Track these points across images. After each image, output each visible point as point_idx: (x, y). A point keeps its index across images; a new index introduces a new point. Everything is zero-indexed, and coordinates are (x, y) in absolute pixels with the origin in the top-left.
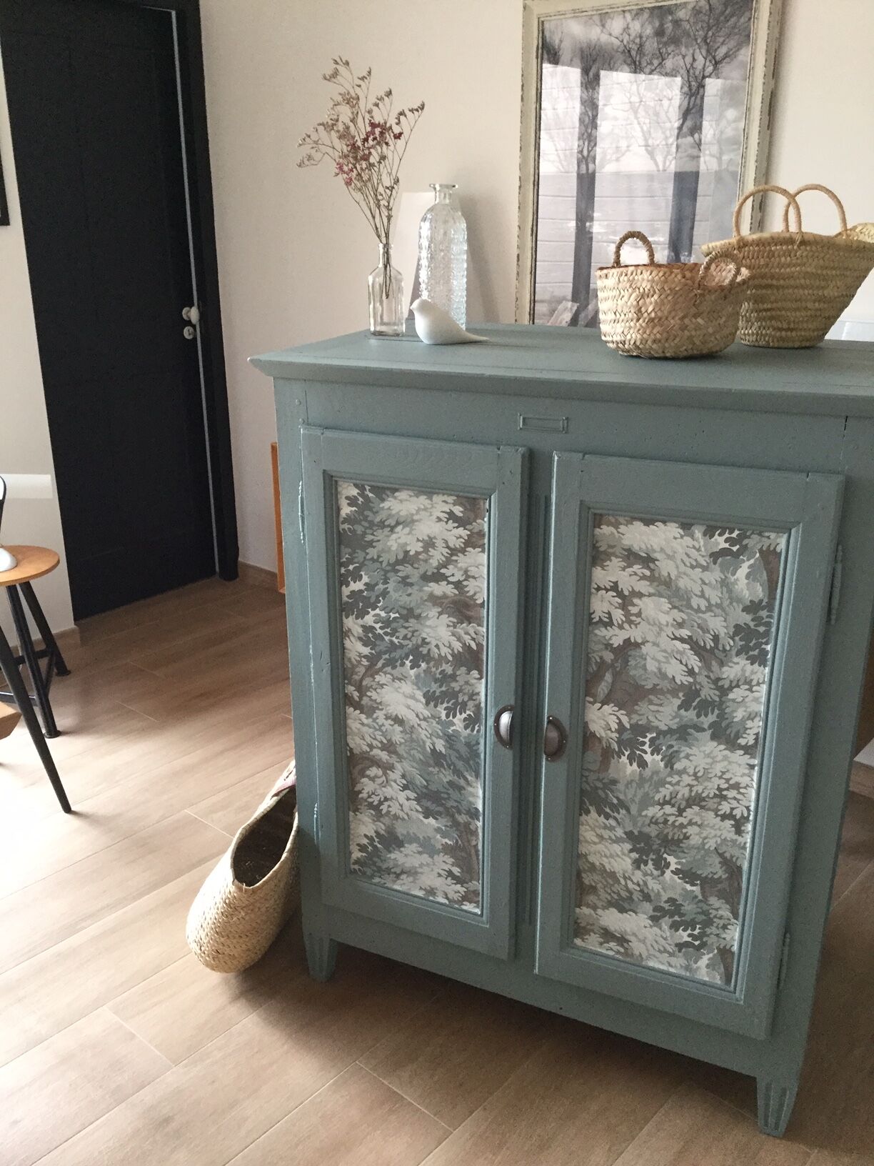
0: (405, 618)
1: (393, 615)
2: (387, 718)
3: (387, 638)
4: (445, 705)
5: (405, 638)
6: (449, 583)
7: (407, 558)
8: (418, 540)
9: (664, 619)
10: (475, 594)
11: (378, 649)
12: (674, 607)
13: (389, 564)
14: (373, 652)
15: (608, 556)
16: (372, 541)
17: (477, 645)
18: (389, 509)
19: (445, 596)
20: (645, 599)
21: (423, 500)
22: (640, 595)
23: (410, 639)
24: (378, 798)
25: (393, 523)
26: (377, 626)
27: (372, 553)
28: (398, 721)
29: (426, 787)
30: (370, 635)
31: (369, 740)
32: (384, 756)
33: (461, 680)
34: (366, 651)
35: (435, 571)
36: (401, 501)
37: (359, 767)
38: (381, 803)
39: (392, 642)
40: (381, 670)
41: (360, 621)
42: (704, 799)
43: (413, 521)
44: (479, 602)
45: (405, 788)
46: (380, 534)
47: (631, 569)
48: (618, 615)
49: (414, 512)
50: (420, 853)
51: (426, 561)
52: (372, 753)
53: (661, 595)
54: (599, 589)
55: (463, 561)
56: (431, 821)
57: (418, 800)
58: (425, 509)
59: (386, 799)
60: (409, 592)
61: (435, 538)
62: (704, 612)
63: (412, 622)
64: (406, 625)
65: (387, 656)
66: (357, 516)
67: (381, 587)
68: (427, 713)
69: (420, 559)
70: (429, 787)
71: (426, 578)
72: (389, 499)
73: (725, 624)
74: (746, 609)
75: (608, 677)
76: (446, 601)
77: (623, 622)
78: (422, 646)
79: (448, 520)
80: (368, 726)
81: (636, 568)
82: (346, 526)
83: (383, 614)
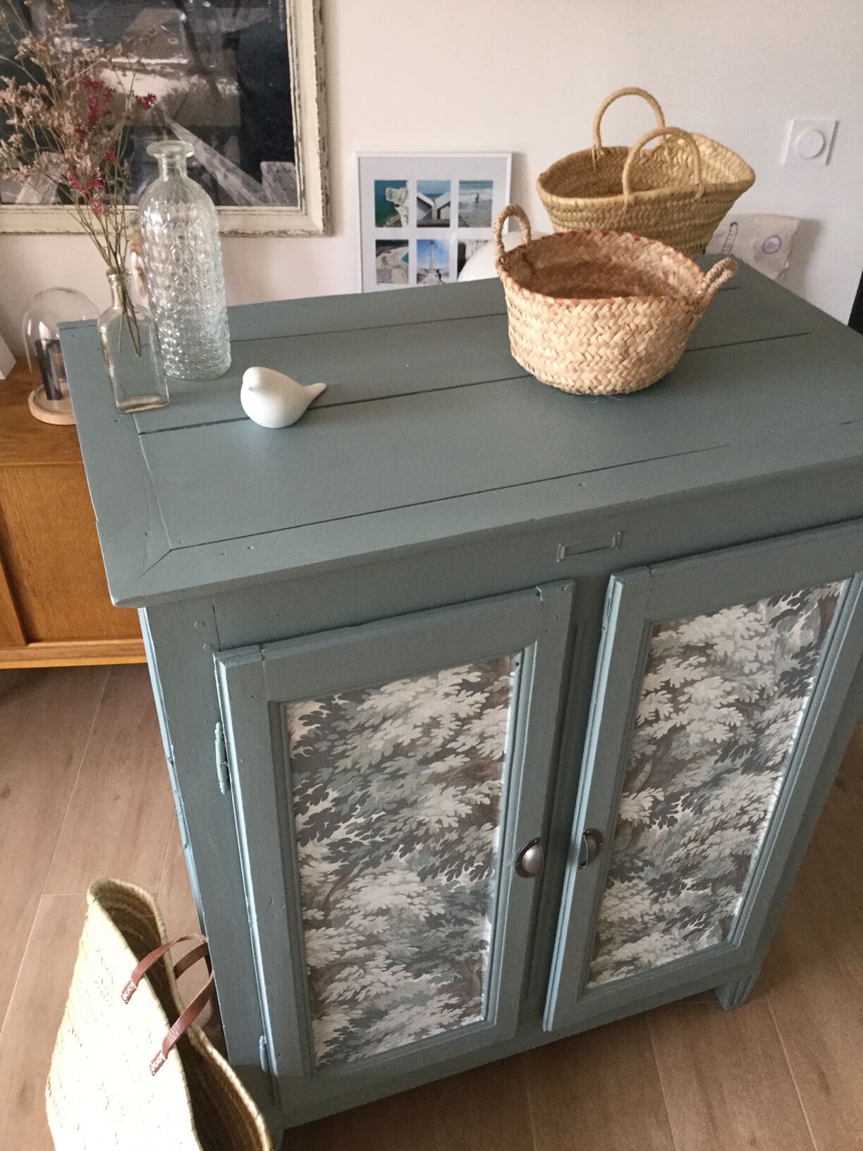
0: (395, 812)
1: (375, 816)
2: (365, 916)
3: (366, 842)
4: (446, 872)
5: (394, 830)
6: (458, 754)
7: (399, 750)
8: (415, 727)
9: (712, 694)
10: (492, 752)
11: (352, 858)
12: (725, 680)
13: (371, 766)
14: (346, 863)
15: (662, 659)
16: (345, 751)
17: (491, 799)
18: (372, 708)
19: (451, 769)
20: (696, 685)
21: (425, 682)
22: (693, 682)
23: (400, 830)
24: (353, 991)
25: (376, 721)
26: (352, 836)
27: (346, 763)
28: (382, 912)
29: (417, 953)
30: (341, 848)
31: (338, 948)
32: (362, 952)
33: (468, 840)
34: (335, 866)
35: (440, 749)
36: (391, 694)
37: (326, 977)
38: (356, 993)
39: (373, 843)
40: (357, 876)
41: (326, 841)
42: (726, 822)
43: (408, 710)
44: (497, 757)
45: (389, 966)
46: (356, 740)
47: (687, 663)
48: (666, 709)
49: (410, 699)
50: (408, 1009)
51: (426, 744)
52: (343, 958)
53: (713, 675)
54: (649, 693)
55: (477, 726)
56: (426, 977)
57: (406, 969)
58: (427, 691)
59: (364, 987)
60: (400, 784)
61: (441, 716)
62: (754, 674)
63: (405, 812)
64: (395, 818)
65: (367, 859)
66: (319, 732)
67: (358, 794)
68: (421, 888)
69: (418, 746)
70: (423, 950)
71: (426, 761)
72: (371, 698)
73: (773, 676)
74: (795, 656)
75: (648, 768)
76: (452, 774)
77: (670, 713)
78: (417, 829)
79: (459, 691)
80: (339, 935)
81: (693, 660)
82: (301, 750)
83: (361, 820)
